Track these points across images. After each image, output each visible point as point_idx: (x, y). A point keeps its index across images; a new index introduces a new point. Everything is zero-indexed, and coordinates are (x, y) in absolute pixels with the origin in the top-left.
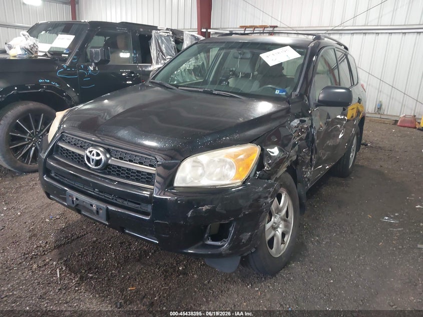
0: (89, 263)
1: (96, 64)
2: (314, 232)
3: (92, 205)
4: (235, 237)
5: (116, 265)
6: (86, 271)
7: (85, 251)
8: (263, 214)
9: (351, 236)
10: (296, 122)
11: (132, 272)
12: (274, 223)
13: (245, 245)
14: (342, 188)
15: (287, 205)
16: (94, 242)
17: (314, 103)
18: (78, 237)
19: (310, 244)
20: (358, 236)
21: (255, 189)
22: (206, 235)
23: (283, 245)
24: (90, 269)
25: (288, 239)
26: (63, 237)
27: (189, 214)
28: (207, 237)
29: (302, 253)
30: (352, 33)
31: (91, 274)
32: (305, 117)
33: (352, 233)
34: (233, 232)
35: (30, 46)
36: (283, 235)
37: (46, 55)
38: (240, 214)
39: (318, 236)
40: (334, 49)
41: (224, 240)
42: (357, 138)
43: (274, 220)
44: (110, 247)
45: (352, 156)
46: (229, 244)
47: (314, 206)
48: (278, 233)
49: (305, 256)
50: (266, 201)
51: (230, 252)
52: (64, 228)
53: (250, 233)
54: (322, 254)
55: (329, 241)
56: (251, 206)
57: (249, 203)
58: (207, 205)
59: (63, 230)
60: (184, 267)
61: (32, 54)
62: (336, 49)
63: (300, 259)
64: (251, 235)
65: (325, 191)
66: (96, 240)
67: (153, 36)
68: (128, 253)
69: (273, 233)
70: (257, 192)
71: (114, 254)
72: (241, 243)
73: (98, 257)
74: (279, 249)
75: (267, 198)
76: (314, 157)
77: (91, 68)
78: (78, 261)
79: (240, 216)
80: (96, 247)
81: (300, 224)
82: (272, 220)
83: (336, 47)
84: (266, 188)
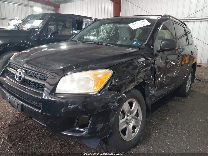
0: (22, 136)
1: (52, 34)
2: (158, 127)
3: (15, 102)
4: (92, 126)
5: (36, 138)
6: (18, 141)
7: (22, 130)
8: (112, 113)
9: (181, 131)
10: (142, 59)
11: (44, 143)
12: (126, 119)
13: (99, 132)
14: (181, 103)
15: (137, 109)
16: (30, 125)
17: (157, 50)
18: (23, 122)
19: (154, 134)
20: (186, 131)
21: (106, 96)
22: (75, 124)
23: (133, 134)
24: (21, 140)
25: (137, 130)
26: (15, 120)
27: (62, 110)
28: (76, 125)
29: (148, 139)
30: (194, 21)
31: (20, 142)
32: (149, 57)
33: (182, 129)
34: (90, 123)
35: (18, 24)
36: (134, 128)
37: (28, 30)
38: (95, 112)
39: (160, 130)
40: (173, 23)
41: (86, 128)
42: (192, 75)
43: (127, 118)
44: (37, 128)
45: (189, 85)
46: (88, 130)
47: (162, 112)
48: (130, 126)
49: (149, 141)
50: (114, 104)
51: (89, 135)
52: (18, 116)
53: (103, 125)
54: (160, 141)
55: (166, 133)
56: (103, 107)
57: (101, 105)
58: (73, 105)
59: (17, 117)
60: (74, 143)
61: (19, 28)
62: (174, 22)
63: (146, 143)
64: (103, 126)
65: (170, 104)
66: (32, 123)
67: (84, 21)
68: (46, 132)
69: (125, 126)
70: (107, 98)
71: (38, 132)
72: (97, 131)
73: (28, 133)
74: (130, 136)
75: (114, 102)
76: (157, 82)
77: (49, 36)
78: (16, 135)
79: (95, 113)
80: (30, 128)
81: (147, 121)
82: (125, 118)
83: (174, 21)
84: (114, 96)
